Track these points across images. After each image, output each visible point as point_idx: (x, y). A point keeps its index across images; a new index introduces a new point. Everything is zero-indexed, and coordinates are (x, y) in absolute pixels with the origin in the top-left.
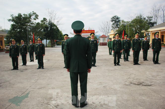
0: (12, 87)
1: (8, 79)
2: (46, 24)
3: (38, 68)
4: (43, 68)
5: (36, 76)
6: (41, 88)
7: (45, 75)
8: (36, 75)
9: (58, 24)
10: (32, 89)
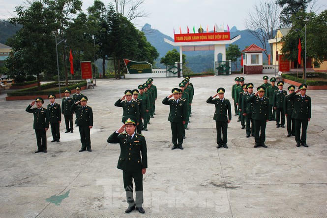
0: (45, 184)
1: (36, 171)
2: (101, 17)
3: (80, 149)
4: (90, 150)
5: (77, 167)
6: (85, 186)
7: (92, 164)
8: (77, 165)
9: (134, 15)
10: (72, 187)
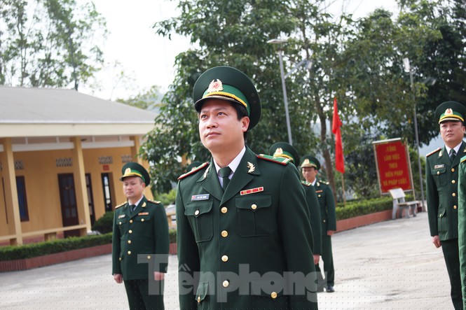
2: (437, 14)
